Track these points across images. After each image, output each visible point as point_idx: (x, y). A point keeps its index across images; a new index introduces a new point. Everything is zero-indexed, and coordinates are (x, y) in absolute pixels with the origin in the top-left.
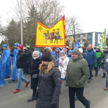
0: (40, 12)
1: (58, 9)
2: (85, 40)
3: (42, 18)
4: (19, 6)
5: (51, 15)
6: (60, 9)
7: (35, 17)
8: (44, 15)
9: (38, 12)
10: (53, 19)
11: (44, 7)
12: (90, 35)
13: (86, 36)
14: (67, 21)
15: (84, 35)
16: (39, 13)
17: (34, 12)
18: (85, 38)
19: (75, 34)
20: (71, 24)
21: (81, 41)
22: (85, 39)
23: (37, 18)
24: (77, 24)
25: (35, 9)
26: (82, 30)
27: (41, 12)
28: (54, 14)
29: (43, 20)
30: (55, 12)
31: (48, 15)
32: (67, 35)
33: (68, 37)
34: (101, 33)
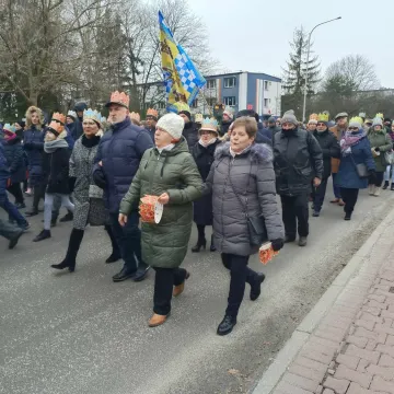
2: (215, 99)
10: (89, 8)
12: (231, 84)
13: (218, 86)
14: (144, 25)
15: (211, 80)
18: (215, 93)
21: (199, 104)
22: (213, 95)
24: (183, 40)
26: (203, 62)
29: (49, 10)
32: (150, 81)
33: (153, 89)
34: (268, 78)
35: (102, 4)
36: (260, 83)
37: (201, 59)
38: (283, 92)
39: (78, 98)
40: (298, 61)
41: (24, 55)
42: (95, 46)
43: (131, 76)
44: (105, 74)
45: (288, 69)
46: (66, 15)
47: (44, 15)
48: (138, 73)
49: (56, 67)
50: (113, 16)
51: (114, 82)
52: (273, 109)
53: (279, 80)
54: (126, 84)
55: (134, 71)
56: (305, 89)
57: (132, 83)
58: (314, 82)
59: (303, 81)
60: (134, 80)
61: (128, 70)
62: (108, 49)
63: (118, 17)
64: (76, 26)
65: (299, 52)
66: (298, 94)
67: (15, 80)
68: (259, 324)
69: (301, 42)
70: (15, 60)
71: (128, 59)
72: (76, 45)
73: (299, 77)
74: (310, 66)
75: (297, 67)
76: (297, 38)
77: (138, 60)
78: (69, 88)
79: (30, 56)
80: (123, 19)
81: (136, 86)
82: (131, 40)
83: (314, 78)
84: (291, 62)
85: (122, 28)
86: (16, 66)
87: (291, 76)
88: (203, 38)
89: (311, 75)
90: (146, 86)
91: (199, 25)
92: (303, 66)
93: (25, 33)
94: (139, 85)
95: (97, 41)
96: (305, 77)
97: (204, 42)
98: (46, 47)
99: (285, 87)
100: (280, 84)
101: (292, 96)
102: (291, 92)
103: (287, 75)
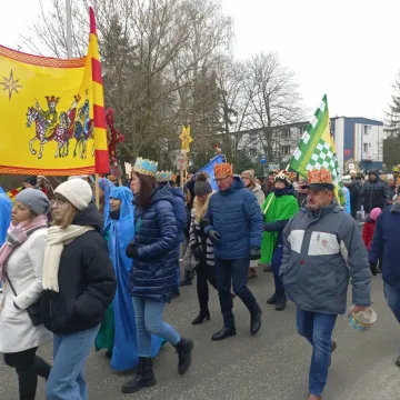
0: (140, 44)
1: (207, 33)
3: (148, 67)
4: (60, 19)
5: (182, 53)
6: (216, 33)
7: (123, 63)
8: (154, 52)
9: (135, 43)
10: (188, 69)
11: (154, 24)
15: (304, 126)
16: (136, 47)
17: (119, 42)
19: (269, 124)
20: (257, 87)
23: (131, 66)
24: (277, 89)
25: (123, 31)
26: (297, 109)
27: (146, 43)
28: (193, 51)
29: (153, 74)
30: (197, 42)
31: (171, 56)
32: (242, 129)
33: (245, 137)
34: (367, 122)
35: (200, 64)
36: (358, 127)
37: (294, 106)
38: (385, 136)
41: (129, 115)
43: (224, 126)
45: (390, 111)
46: (168, 75)
47: (149, 77)
48: (231, 123)
50: (209, 71)
51: (208, 132)
52: (375, 154)
53: (380, 124)
54: (219, 133)
55: (227, 121)
57: (224, 132)
60: (227, 130)
61: (221, 120)
63: (214, 72)
64: (175, 86)
71: (221, 110)
72: (174, 100)
77: (231, 111)
79: (134, 117)
81: (226, 136)
82: (225, 93)
84: (396, 106)
85: (217, 82)
87: (394, 119)
88: (297, 86)
90: (239, 134)
91: (292, 75)
93: (131, 96)
94: (231, 134)
97: (297, 90)
98: (149, 108)
99: (387, 131)
100: (381, 128)
101: (396, 139)
102: (395, 135)
103: (389, 118)
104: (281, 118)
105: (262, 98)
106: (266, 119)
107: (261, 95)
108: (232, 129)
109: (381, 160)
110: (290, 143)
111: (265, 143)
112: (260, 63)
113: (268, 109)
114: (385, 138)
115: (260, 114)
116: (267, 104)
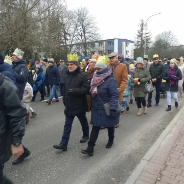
2: (103, 51)
5: (42, 2)
12: (110, 44)
13: (104, 45)
14: (70, 18)
15: (101, 42)
18: (103, 48)
19: (85, 41)
20: (79, 23)
24: (88, 24)
26: (97, 34)
29: (26, 12)
32: (73, 43)
33: (74, 47)
34: (128, 41)
35: (51, 9)
36: (124, 43)
37: (96, 33)
38: (134, 48)
39: (40, 51)
40: (141, 33)
41: (15, 32)
42: (47, 28)
43: (64, 41)
44: (52, 40)
45: (136, 37)
46: (35, 14)
47: (24, 14)
48: (68, 40)
49: (30, 37)
50: (56, 14)
51: (57, 44)
52: (130, 55)
53: (132, 42)
54: (62, 45)
55: (66, 39)
56: (145, 46)
57: (64, 44)
58: (149, 43)
59: (144, 43)
60: (66, 43)
61: (63, 38)
62: (54, 29)
63: (58, 14)
64: (39, 19)
65: (142, 29)
66: (142, 48)
67: (11, 43)
68: (125, 156)
69: (142, 24)
70: (11, 35)
71: (63, 33)
72: (39, 27)
73: (142, 41)
74: (147, 35)
75: (141, 36)
76: (141, 23)
77: (67, 34)
78: (36, 47)
79: (18, 33)
80: (60, 15)
81: (66, 46)
82: (64, 25)
83: (149, 41)
84: (138, 34)
85: (60, 19)
86: (11, 37)
87: (138, 40)
89: (148, 40)
90: (71, 46)
92: (144, 36)
93: (16, 23)
94: (68, 45)
95: (49, 26)
96: (145, 40)
98: (25, 29)
99: (135, 45)
100: (133, 44)
101: (139, 49)
102: (139, 47)
103: (136, 40)
104: (90, 38)
105: (81, 28)
106: (83, 38)
107: (81, 27)
108: (68, 43)
109: (133, 58)
110: (95, 50)
111: (84, 50)
112: (80, 11)
113: (85, 34)
114: (135, 48)
115: (81, 36)
116: (84, 31)
